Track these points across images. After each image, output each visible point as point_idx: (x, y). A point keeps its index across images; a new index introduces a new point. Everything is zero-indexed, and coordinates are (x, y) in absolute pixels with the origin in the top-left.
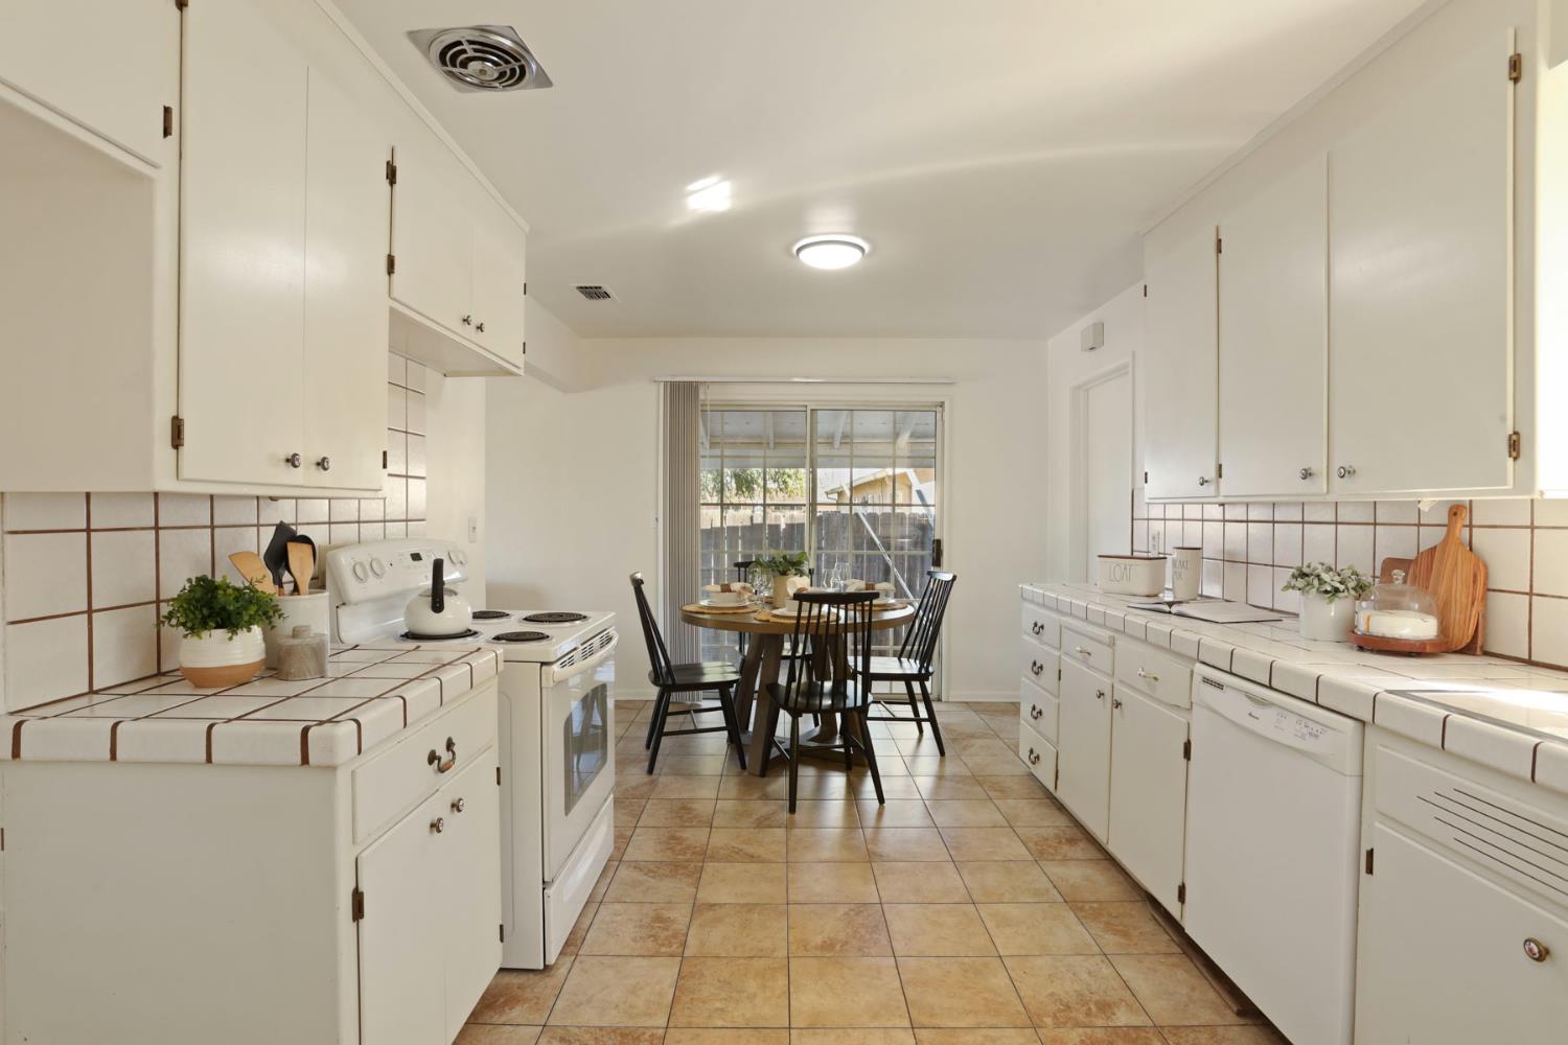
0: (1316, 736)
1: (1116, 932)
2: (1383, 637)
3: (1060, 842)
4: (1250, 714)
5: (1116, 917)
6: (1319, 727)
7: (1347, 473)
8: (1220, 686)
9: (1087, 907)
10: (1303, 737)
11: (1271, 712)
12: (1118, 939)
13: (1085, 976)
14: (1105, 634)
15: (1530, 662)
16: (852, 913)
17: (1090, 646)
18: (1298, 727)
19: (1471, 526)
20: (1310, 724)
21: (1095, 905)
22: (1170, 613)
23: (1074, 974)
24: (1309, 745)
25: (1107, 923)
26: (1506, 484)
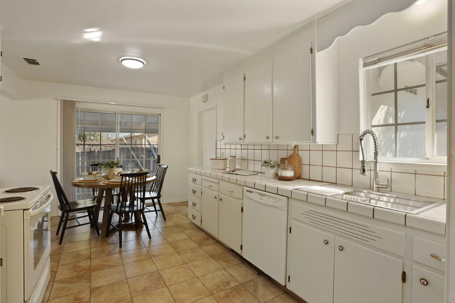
0: (278, 202)
1: (225, 262)
2: (284, 177)
3: (204, 240)
4: (260, 198)
5: (224, 258)
6: (278, 200)
7: (277, 137)
8: (251, 192)
9: (216, 256)
10: (274, 203)
11: (266, 197)
12: (226, 263)
13: (221, 276)
14: (216, 181)
15: (309, 180)
16: (150, 276)
17: (211, 184)
18: (273, 200)
19: (298, 150)
20: (276, 199)
21: (218, 256)
22: (233, 174)
23: (218, 276)
24: (276, 204)
25: (223, 260)
26: (311, 141)
